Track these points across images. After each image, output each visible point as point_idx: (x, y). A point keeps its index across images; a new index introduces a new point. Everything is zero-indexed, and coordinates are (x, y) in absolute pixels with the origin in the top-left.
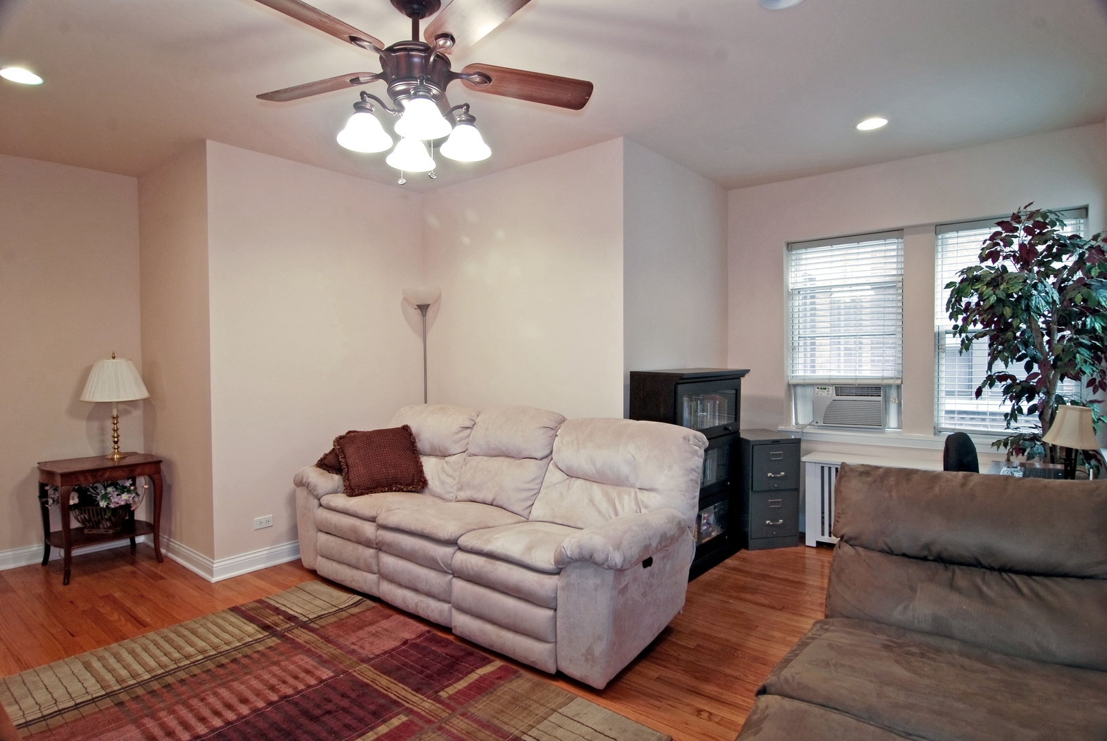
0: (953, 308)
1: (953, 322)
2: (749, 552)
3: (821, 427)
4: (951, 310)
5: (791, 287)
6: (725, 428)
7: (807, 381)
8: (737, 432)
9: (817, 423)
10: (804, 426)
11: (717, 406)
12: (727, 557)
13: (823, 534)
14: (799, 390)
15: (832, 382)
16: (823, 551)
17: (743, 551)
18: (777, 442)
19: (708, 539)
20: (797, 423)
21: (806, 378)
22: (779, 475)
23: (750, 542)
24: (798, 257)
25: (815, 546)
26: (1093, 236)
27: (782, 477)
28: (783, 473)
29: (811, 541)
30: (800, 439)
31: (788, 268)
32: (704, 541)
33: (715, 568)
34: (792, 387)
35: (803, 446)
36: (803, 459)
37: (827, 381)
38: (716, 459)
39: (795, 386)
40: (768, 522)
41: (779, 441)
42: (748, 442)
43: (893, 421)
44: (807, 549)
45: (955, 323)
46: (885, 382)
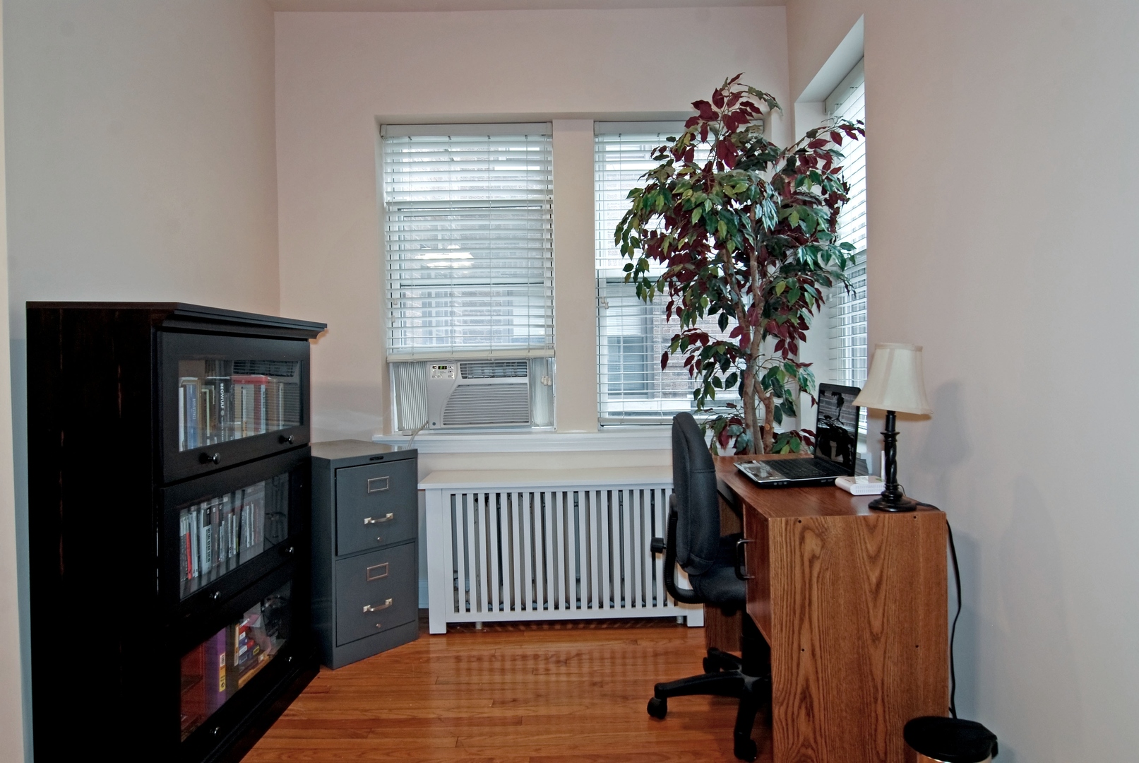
0: (625, 239)
1: (627, 260)
2: (334, 672)
3: (439, 431)
4: (621, 243)
5: (387, 198)
6: (282, 439)
7: (418, 357)
8: (305, 446)
9: (434, 424)
10: (414, 433)
11: (262, 396)
12: (292, 697)
13: (457, 609)
14: (405, 373)
15: (456, 356)
16: (457, 639)
17: (324, 673)
18: (377, 459)
19: (250, 674)
20: (400, 428)
21: (415, 350)
22: (383, 520)
23: (337, 653)
24: (396, 149)
25: (444, 631)
26: (807, 133)
27: (389, 520)
28: (389, 515)
29: (437, 626)
30: (415, 451)
31: (381, 166)
32: (242, 682)
33: (270, 732)
34: (394, 366)
35: (421, 462)
36: (420, 486)
37: (448, 356)
38: (262, 502)
39: (398, 365)
40: (366, 608)
41: (382, 458)
42: (327, 462)
43: (539, 415)
44: (433, 640)
45: (629, 261)
46: (533, 354)
